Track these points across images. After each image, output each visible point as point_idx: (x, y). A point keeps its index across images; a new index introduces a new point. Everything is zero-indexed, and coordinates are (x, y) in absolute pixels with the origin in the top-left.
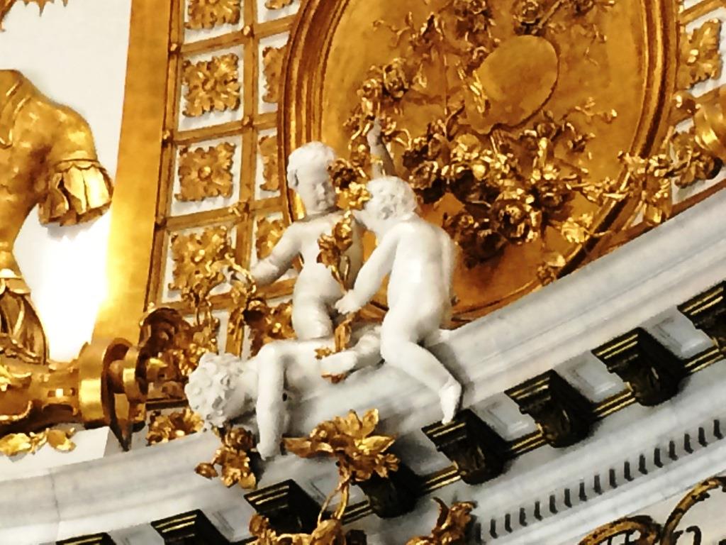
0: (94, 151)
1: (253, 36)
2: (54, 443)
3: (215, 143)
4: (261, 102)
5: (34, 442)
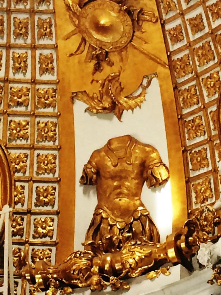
0: (160, 158)
1: (205, 108)
2: (164, 273)
3: (200, 148)
4: (212, 131)
5: (157, 273)
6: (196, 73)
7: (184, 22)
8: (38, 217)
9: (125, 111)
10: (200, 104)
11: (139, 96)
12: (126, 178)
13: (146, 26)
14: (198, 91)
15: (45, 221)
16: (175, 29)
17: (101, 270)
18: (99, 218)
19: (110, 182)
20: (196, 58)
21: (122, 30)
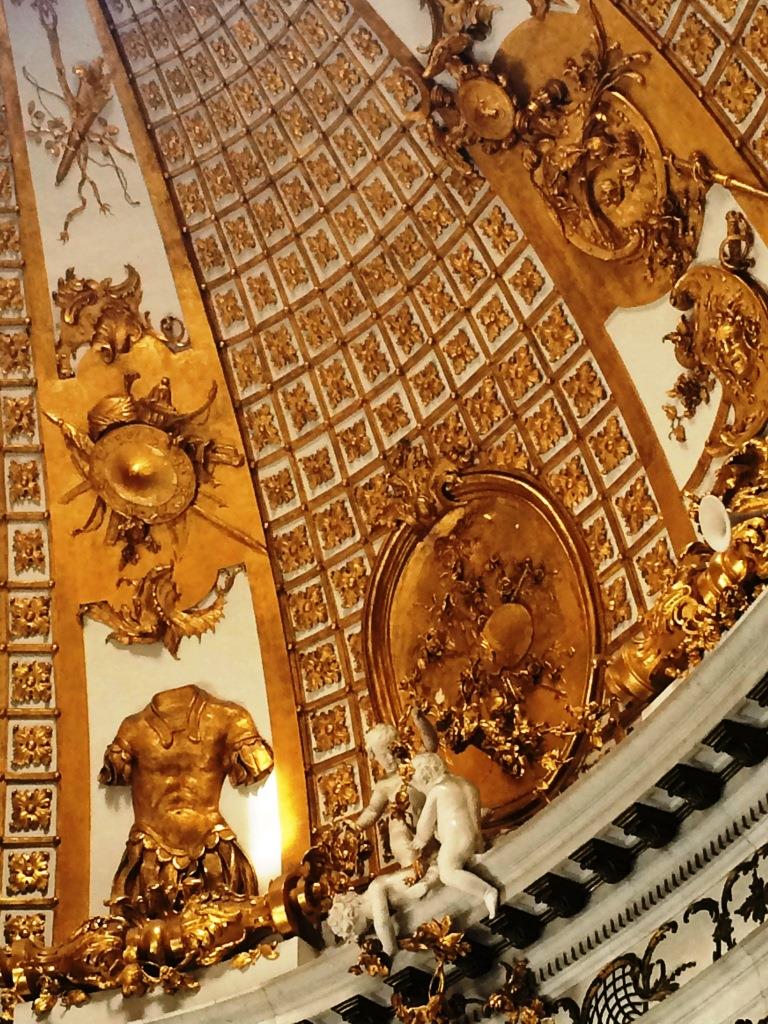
0: (255, 730)
1: (339, 629)
2: (266, 954)
3: (331, 707)
4: (354, 673)
5: (252, 956)
6: (320, 562)
7: (294, 464)
8: (17, 852)
9: (185, 638)
10: (330, 622)
11: (212, 608)
12: (189, 769)
13: (220, 473)
14: (324, 597)
15: (32, 860)
16: (277, 478)
17: (143, 954)
18: (137, 850)
19: (157, 778)
20: (320, 534)
21: (175, 482)
